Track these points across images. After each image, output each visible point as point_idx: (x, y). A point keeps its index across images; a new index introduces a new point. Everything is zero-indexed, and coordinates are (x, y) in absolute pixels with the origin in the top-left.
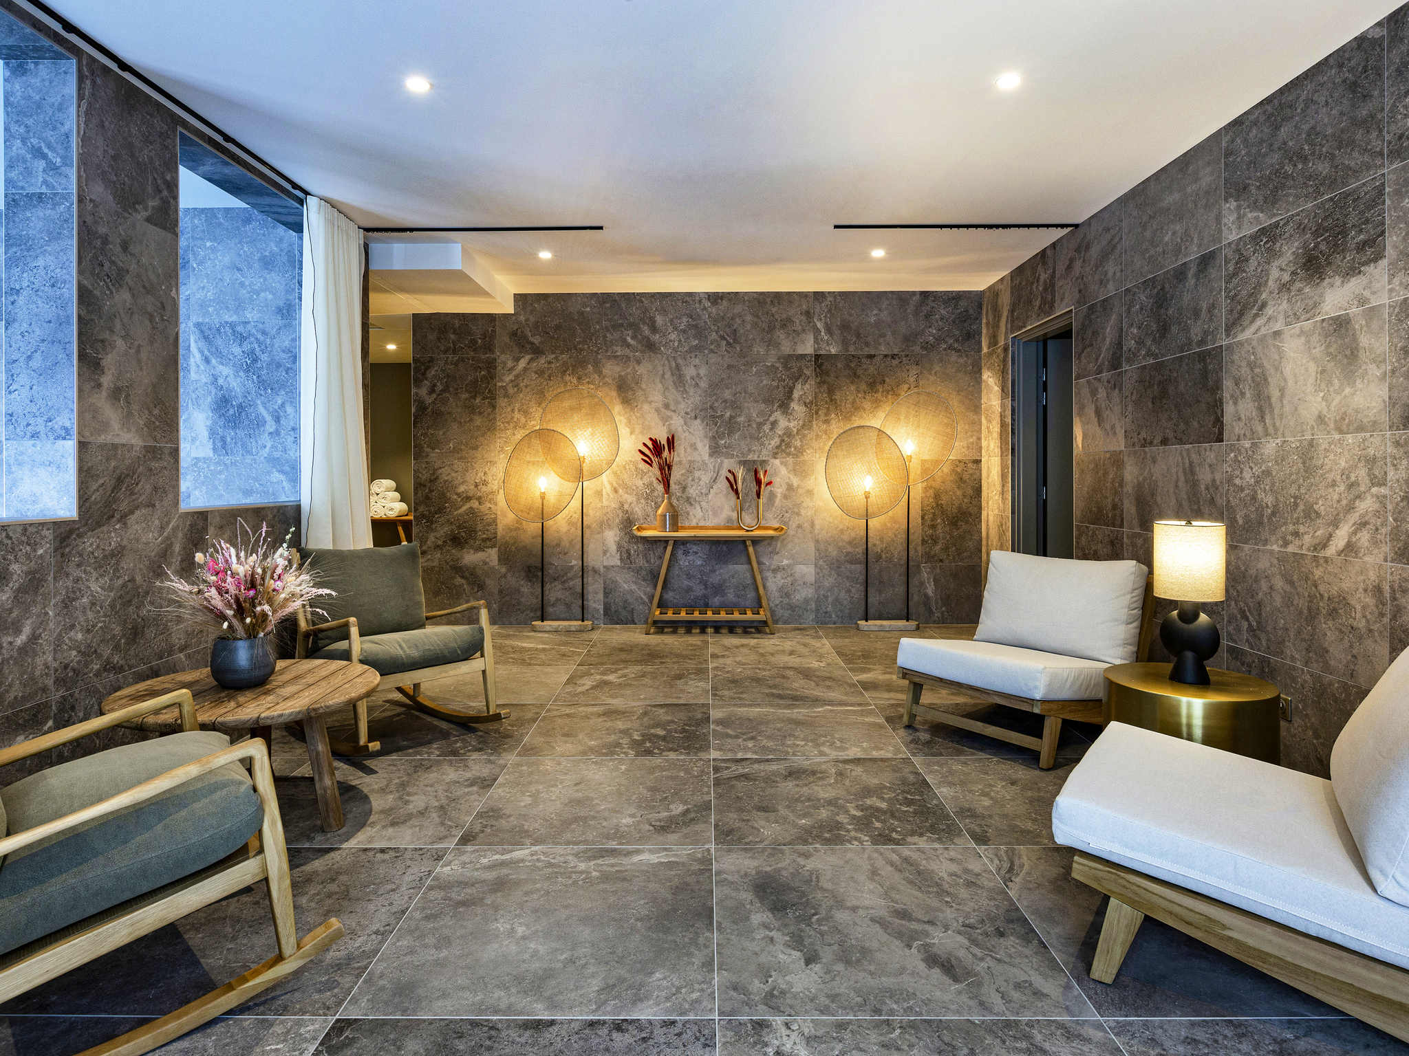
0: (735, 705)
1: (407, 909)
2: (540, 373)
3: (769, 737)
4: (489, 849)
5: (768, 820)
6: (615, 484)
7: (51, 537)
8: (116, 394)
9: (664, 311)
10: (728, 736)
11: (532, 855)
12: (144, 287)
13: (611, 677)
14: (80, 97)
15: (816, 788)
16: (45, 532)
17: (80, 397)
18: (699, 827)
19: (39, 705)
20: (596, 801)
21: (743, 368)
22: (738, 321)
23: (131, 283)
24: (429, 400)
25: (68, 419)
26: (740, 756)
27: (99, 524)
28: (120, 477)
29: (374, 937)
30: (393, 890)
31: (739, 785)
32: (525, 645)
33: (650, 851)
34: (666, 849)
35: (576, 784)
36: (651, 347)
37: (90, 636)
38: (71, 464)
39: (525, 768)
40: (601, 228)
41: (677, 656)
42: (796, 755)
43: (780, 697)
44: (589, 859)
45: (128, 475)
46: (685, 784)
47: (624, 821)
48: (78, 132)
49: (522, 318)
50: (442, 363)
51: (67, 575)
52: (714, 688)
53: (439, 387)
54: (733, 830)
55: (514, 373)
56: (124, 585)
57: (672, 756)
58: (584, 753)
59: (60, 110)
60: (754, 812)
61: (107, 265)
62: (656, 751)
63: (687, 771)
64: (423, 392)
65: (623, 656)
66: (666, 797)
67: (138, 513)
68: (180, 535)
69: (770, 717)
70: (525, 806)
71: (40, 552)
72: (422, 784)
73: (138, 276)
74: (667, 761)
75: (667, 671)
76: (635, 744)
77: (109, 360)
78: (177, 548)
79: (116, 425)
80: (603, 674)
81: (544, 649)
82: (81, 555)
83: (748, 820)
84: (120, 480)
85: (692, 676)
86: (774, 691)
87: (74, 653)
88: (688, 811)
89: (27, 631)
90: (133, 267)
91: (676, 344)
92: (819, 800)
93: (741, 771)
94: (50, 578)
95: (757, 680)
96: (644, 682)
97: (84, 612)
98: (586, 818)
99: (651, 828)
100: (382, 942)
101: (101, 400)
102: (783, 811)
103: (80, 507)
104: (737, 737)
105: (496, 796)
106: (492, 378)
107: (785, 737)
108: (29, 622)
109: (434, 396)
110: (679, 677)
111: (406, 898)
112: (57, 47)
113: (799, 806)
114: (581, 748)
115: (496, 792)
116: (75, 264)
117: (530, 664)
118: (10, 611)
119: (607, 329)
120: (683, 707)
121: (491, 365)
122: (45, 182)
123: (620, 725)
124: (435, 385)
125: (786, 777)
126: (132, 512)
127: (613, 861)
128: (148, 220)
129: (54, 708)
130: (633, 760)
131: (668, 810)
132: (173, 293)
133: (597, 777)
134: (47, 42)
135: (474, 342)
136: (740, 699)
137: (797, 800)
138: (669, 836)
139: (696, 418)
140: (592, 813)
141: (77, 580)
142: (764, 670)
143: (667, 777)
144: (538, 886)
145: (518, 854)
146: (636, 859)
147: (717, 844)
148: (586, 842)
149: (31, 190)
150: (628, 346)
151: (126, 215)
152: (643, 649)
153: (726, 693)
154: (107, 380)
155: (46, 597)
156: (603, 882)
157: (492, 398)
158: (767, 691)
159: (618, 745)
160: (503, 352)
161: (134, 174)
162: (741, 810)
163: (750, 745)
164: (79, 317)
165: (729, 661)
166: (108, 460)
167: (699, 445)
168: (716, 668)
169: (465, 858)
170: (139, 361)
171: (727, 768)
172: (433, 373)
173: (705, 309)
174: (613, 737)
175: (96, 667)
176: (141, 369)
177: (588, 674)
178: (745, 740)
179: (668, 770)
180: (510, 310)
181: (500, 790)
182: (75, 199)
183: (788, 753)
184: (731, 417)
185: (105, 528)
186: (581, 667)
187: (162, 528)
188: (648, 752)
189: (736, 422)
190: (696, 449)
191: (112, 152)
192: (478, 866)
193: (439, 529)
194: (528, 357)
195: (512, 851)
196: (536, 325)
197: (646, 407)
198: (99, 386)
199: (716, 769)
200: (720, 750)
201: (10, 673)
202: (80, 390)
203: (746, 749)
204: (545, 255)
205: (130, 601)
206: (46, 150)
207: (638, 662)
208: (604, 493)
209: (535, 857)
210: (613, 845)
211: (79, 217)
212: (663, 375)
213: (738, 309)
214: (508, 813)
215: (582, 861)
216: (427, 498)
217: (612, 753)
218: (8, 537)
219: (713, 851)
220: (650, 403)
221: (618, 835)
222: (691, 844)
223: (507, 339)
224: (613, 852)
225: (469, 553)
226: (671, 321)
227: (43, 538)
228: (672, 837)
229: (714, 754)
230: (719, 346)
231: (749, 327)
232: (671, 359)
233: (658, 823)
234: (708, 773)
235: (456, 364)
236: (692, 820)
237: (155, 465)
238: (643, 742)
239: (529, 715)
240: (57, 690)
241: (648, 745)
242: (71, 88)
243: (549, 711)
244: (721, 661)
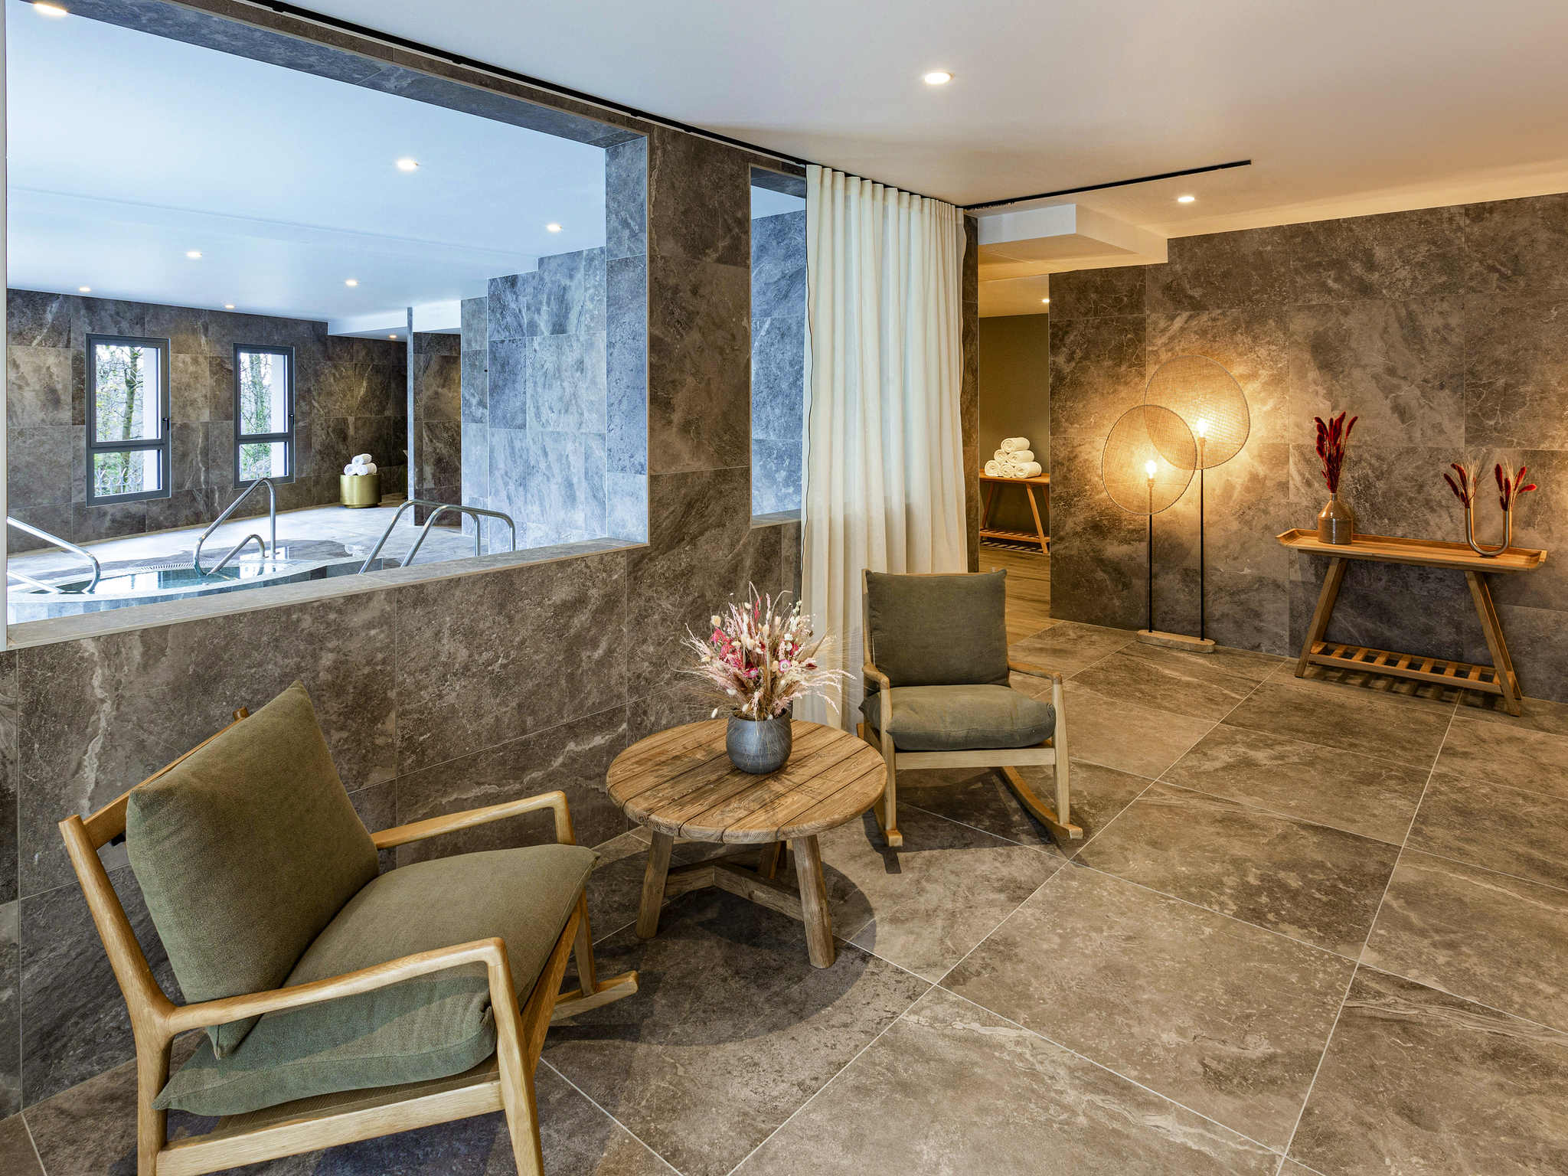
0: (1446, 863)
1: (846, 1062)
2: (1203, 333)
3: (1483, 954)
4: (972, 1009)
5: (1408, 1142)
6: (1307, 475)
7: (625, 563)
8: (685, 428)
9: (1387, 240)
10: (1408, 926)
11: (1018, 1043)
12: (714, 323)
13: (1261, 756)
14: (652, 168)
15: (1538, 1109)
16: (619, 559)
17: (651, 436)
18: (1274, 1101)
19: (614, 710)
20: (1141, 982)
21: (1531, 311)
22: (1522, 241)
23: (700, 323)
24: (1067, 369)
25: (642, 457)
26: (1412, 976)
27: (670, 548)
28: (689, 503)
29: (795, 1089)
30: (845, 1025)
31: (1387, 1039)
32: (1167, 672)
33: (1182, 1118)
34: (1204, 1123)
35: (1129, 938)
36: (1365, 290)
37: (661, 649)
38: (645, 495)
39: (1075, 884)
40: (1248, 162)
41: (1385, 737)
42: (1526, 1015)
43: (1545, 870)
44: (1090, 1087)
45: (697, 500)
46: (1290, 1001)
47: (1165, 1037)
48: (650, 200)
49: (1178, 267)
50: (1082, 327)
51: (640, 595)
52: (1423, 819)
53: (1079, 354)
54: (1334, 1134)
55: (1168, 334)
56: (694, 601)
57: (1293, 934)
58: (1162, 884)
59: (637, 183)
60: (1390, 1112)
61: (677, 312)
62: (1271, 916)
63: (1305, 978)
64: (1061, 359)
65: (1296, 720)
66: (1249, 1016)
67: (707, 534)
68: (751, 550)
69: (1504, 910)
70: (1046, 952)
71: (615, 577)
72: (950, 867)
73: (708, 315)
74: (1281, 941)
75: (1354, 762)
76: (1246, 892)
77: (679, 399)
78: (748, 563)
79: (686, 456)
80: (1252, 746)
81: (1188, 685)
82: (652, 577)
83: (1370, 1127)
84: (690, 506)
85: (1392, 783)
86: (1536, 854)
87: (646, 664)
88: (1271, 1059)
89: (603, 645)
90: (703, 308)
91: (1408, 284)
92: (1533, 1140)
93: (1402, 1011)
94: (624, 599)
95: (1510, 821)
96: (1307, 776)
97: (656, 628)
98: (1115, 1006)
99: (1200, 1070)
100: (798, 1103)
101: (672, 436)
102: (1446, 1136)
103: (651, 534)
104: (1422, 933)
105: (1020, 920)
106: (1140, 341)
107: (1519, 963)
108: (605, 638)
109: (1073, 364)
110: (1370, 779)
111: (852, 1044)
112: (630, 131)
113: (1486, 1138)
114: (1162, 873)
115: (1025, 912)
116: (647, 319)
117: (1160, 707)
118: (589, 630)
119: (1297, 271)
120: (1350, 842)
121: (1139, 327)
122: (629, 248)
123: (1238, 848)
124: (1074, 352)
125: (1484, 1057)
126: (701, 533)
127: (1116, 1107)
128: (719, 260)
129: (628, 713)
130: (1229, 922)
131: (1241, 1042)
132: (744, 323)
133: (1163, 936)
134: (622, 129)
135: (1118, 300)
136: (1466, 854)
137: (1487, 1122)
138: (1222, 1097)
139: (1442, 387)
140: (1126, 1001)
141: (648, 600)
142: (1534, 801)
143: (1268, 976)
144: (1000, 1103)
145: (1004, 1033)
146: (1154, 1120)
147: (1293, 1153)
148: (1095, 1052)
149: (621, 256)
150: (1329, 291)
151: (696, 261)
152: (1332, 713)
153: (1439, 832)
154: (677, 417)
155: (620, 616)
156: (1086, 1143)
157: (1140, 364)
158: (1521, 849)
159: (1218, 884)
160: (1154, 310)
161: (704, 221)
162: (1367, 1098)
163: (1441, 960)
164: (651, 365)
165: (1471, 767)
166: (678, 488)
167: (1447, 425)
168: (1440, 777)
169: (940, 1010)
170: (709, 393)
171: (1379, 994)
172: (1072, 338)
173: (1460, 229)
174: (1217, 868)
175: (667, 676)
176: (711, 400)
177: (1231, 741)
178: (1434, 945)
179: (1274, 961)
180: (1164, 259)
181: (1029, 911)
182: (647, 260)
183: (1510, 1003)
184: (1507, 386)
185: (675, 551)
186: (1226, 727)
187: (733, 545)
188: (1257, 915)
189: (1516, 394)
190: (1442, 432)
191: (682, 208)
192: (947, 1032)
193: (1078, 513)
194: (1185, 315)
195: (997, 1024)
196: (1197, 275)
197: (1357, 373)
198: (670, 422)
199: (1357, 991)
200: (1381, 951)
201: (589, 682)
202: (652, 430)
203: (1429, 966)
204: (1187, 199)
205: (700, 615)
206: (630, 221)
207: (1315, 736)
208: (1291, 486)
209: (1019, 1050)
210: (1129, 1075)
211: (651, 275)
212: (1385, 330)
213: (1523, 223)
214: (1021, 956)
215: (1075, 1087)
216: (1065, 478)
217: (1202, 898)
218: (587, 567)
219: (1280, 1163)
220: (1364, 367)
221: (1144, 1059)
222: (1250, 1133)
223: (1159, 294)
224: (1123, 1090)
225: (1112, 544)
226: (1400, 251)
227: (617, 564)
228: (1225, 1104)
229: (1366, 957)
230: (1485, 281)
231: (1543, 248)
232: (1399, 306)
233: (1214, 1064)
234: (1339, 993)
235: (1098, 328)
236: (1273, 1081)
237: (725, 487)
238: (1259, 891)
239: (1121, 794)
240: (631, 697)
241: (1264, 899)
242: (644, 163)
243: (1148, 793)
244: (1458, 763)
